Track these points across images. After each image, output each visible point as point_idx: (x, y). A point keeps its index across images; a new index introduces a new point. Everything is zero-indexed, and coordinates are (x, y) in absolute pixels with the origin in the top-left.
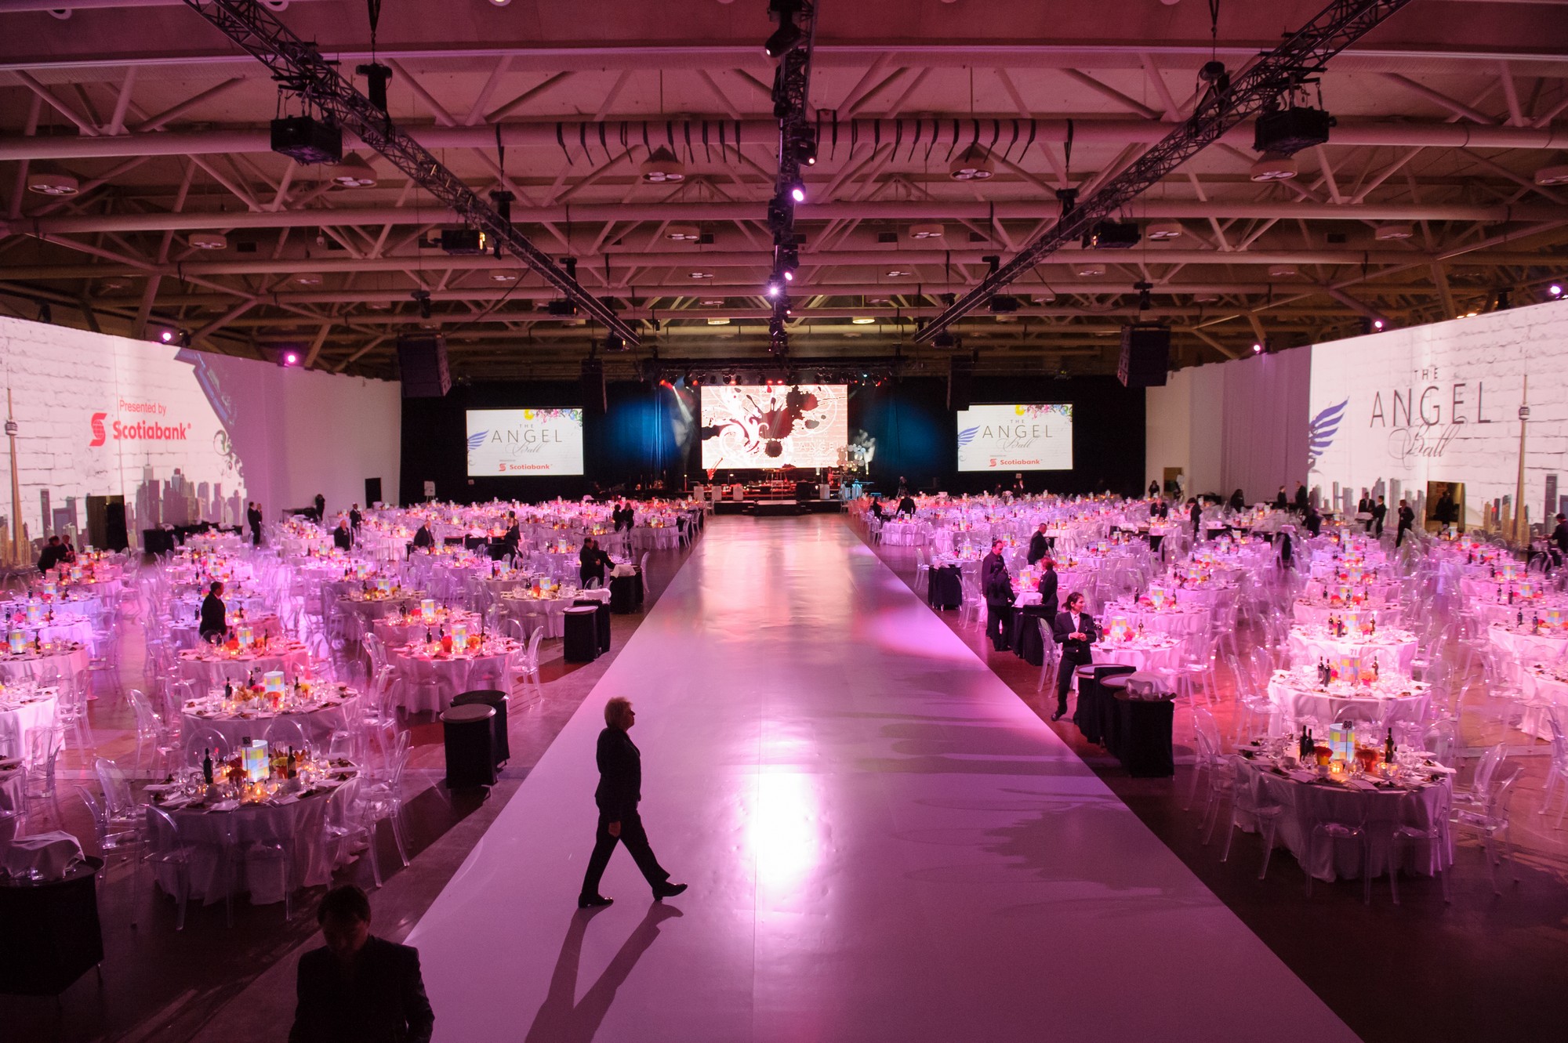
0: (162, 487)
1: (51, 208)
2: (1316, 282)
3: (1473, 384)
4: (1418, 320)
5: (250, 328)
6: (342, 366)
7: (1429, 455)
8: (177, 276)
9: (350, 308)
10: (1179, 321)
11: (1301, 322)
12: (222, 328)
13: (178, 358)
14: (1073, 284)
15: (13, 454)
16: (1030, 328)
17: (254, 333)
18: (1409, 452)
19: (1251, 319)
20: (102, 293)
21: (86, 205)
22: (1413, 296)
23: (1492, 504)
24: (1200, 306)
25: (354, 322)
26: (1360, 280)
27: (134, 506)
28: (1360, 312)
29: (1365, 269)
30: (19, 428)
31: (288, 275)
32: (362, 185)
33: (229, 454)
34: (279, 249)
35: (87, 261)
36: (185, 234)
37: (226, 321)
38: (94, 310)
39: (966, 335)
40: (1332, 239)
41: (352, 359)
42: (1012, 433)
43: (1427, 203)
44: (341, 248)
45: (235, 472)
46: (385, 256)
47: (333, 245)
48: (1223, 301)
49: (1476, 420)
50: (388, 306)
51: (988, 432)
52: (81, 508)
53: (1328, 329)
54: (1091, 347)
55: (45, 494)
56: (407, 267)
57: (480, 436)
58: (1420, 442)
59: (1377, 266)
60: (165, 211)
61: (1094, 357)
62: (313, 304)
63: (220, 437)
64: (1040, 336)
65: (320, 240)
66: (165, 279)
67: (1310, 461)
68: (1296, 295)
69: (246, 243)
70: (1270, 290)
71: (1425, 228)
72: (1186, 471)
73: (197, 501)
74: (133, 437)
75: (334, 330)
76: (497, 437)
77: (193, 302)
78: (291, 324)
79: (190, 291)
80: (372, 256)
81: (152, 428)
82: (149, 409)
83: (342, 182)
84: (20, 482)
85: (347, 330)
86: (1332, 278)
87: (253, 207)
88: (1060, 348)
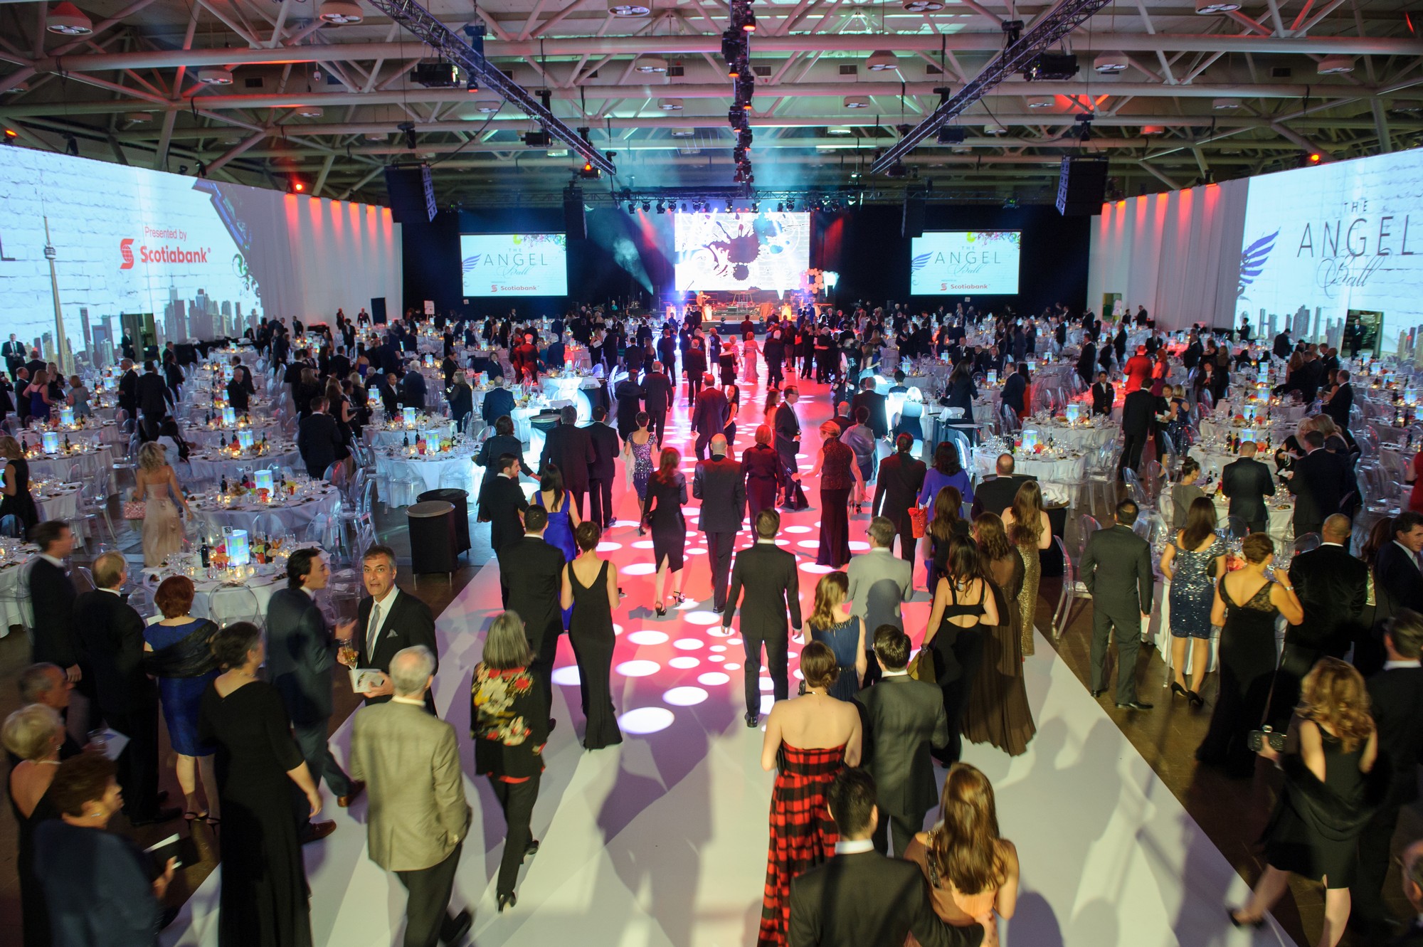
0: (187, 306)
1: (70, 48)
2: (1259, 116)
3: (1400, 217)
4: (1356, 153)
5: (264, 159)
6: (347, 194)
7: (1352, 284)
8: (191, 111)
9: (352, 140)
10: (1125, 153)
11: (1244, 154)
12: (236, 160)
13: (196, 187)
14: (1025, 115)
15: (53, 276)
16: (984, 159)
17: (267, 163)
18: (1333, 282)
19: (1194, 151)
20: (126, 128)
21: (106, 44)
22: (1353, 130)
23: (1408, 332)
24: (1146, 137)
25: (355, 153)
26: (1301, 114)
27: (163, 324)
28: (1298, 145)
29: (1306, 103)
30: (57, 253)
31: (293, 109)
32: (349, 21)
33: (246, 276)
34: (283, 84)
35: (111, 97)
36: (196, 70)
37: (240, 153)
38: (121, 144)
39: (923, 166)
40: (1277, 73)
41: (355, 188)
42: (963, 259)
43: (1373, 36)
44: (339, 83)
45: (252, 292)
46: (378, 89)
47: (332, 81)
48: (1170, 134)
49: (1400, 251)
50: (386, 137)
51: (940, 258)
52: (116, 324)
53: (1269, 162)
54: (1043, 178)
55: (84, 312)
56: (398, 99)
57: (474, 259)
58: (1345, 272)
59: (1320, 99)
60: (175, 48)
61: (1044, 187)
62: (318, 136)
63: (237, 260)
64: (994, 166)
65: (317, 75)
66: (180, 114)
67: (1240, 288)
68: (1239, 128)
69: (253, 78)
70: (1214, 123)
71: (1368, 63)
72: (1124, 297)
73: (221, 317)
74: (158, 261)
75: (338, 160)
76: (489, 260)
77: (210, 135)
78: (299, 155)
79: (206, 125)
80: (366, 90)
81: (174, 253)
82: (171, 235)
83: (331, 19)
84: (61, 301)
85: (350, 161)
86: (1276, 111)
87: (252, 44)
88: (1013, 178)
